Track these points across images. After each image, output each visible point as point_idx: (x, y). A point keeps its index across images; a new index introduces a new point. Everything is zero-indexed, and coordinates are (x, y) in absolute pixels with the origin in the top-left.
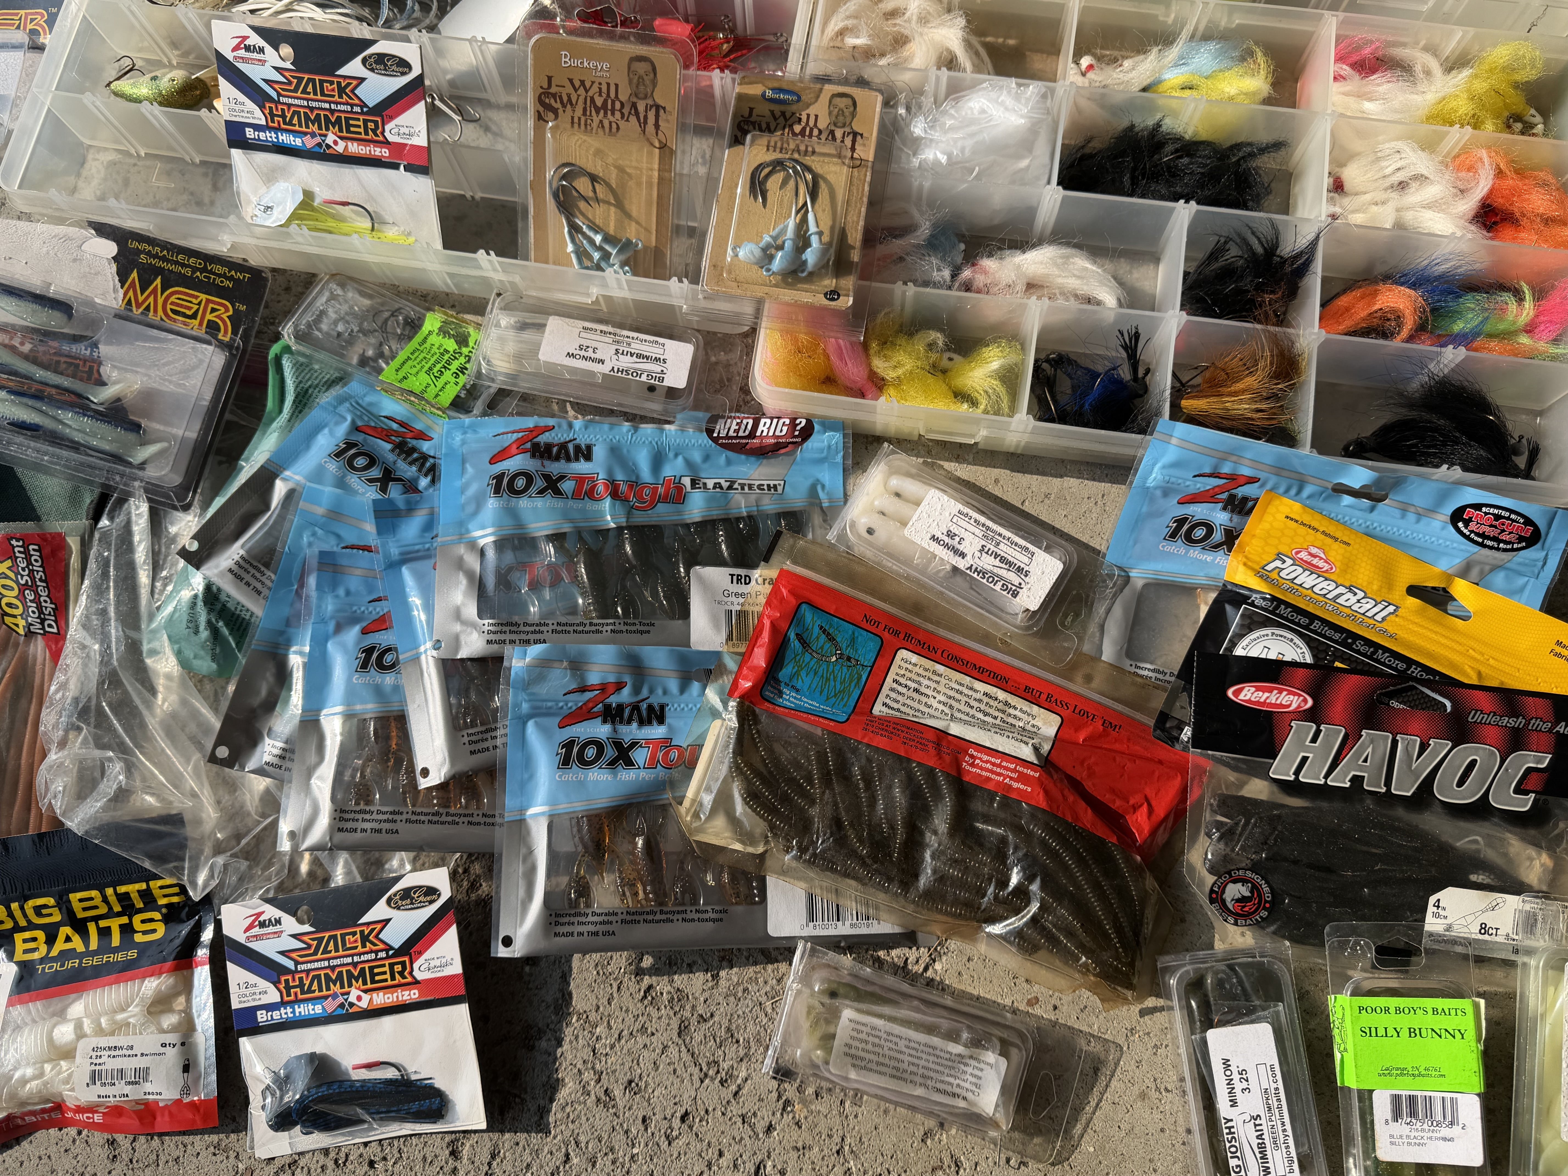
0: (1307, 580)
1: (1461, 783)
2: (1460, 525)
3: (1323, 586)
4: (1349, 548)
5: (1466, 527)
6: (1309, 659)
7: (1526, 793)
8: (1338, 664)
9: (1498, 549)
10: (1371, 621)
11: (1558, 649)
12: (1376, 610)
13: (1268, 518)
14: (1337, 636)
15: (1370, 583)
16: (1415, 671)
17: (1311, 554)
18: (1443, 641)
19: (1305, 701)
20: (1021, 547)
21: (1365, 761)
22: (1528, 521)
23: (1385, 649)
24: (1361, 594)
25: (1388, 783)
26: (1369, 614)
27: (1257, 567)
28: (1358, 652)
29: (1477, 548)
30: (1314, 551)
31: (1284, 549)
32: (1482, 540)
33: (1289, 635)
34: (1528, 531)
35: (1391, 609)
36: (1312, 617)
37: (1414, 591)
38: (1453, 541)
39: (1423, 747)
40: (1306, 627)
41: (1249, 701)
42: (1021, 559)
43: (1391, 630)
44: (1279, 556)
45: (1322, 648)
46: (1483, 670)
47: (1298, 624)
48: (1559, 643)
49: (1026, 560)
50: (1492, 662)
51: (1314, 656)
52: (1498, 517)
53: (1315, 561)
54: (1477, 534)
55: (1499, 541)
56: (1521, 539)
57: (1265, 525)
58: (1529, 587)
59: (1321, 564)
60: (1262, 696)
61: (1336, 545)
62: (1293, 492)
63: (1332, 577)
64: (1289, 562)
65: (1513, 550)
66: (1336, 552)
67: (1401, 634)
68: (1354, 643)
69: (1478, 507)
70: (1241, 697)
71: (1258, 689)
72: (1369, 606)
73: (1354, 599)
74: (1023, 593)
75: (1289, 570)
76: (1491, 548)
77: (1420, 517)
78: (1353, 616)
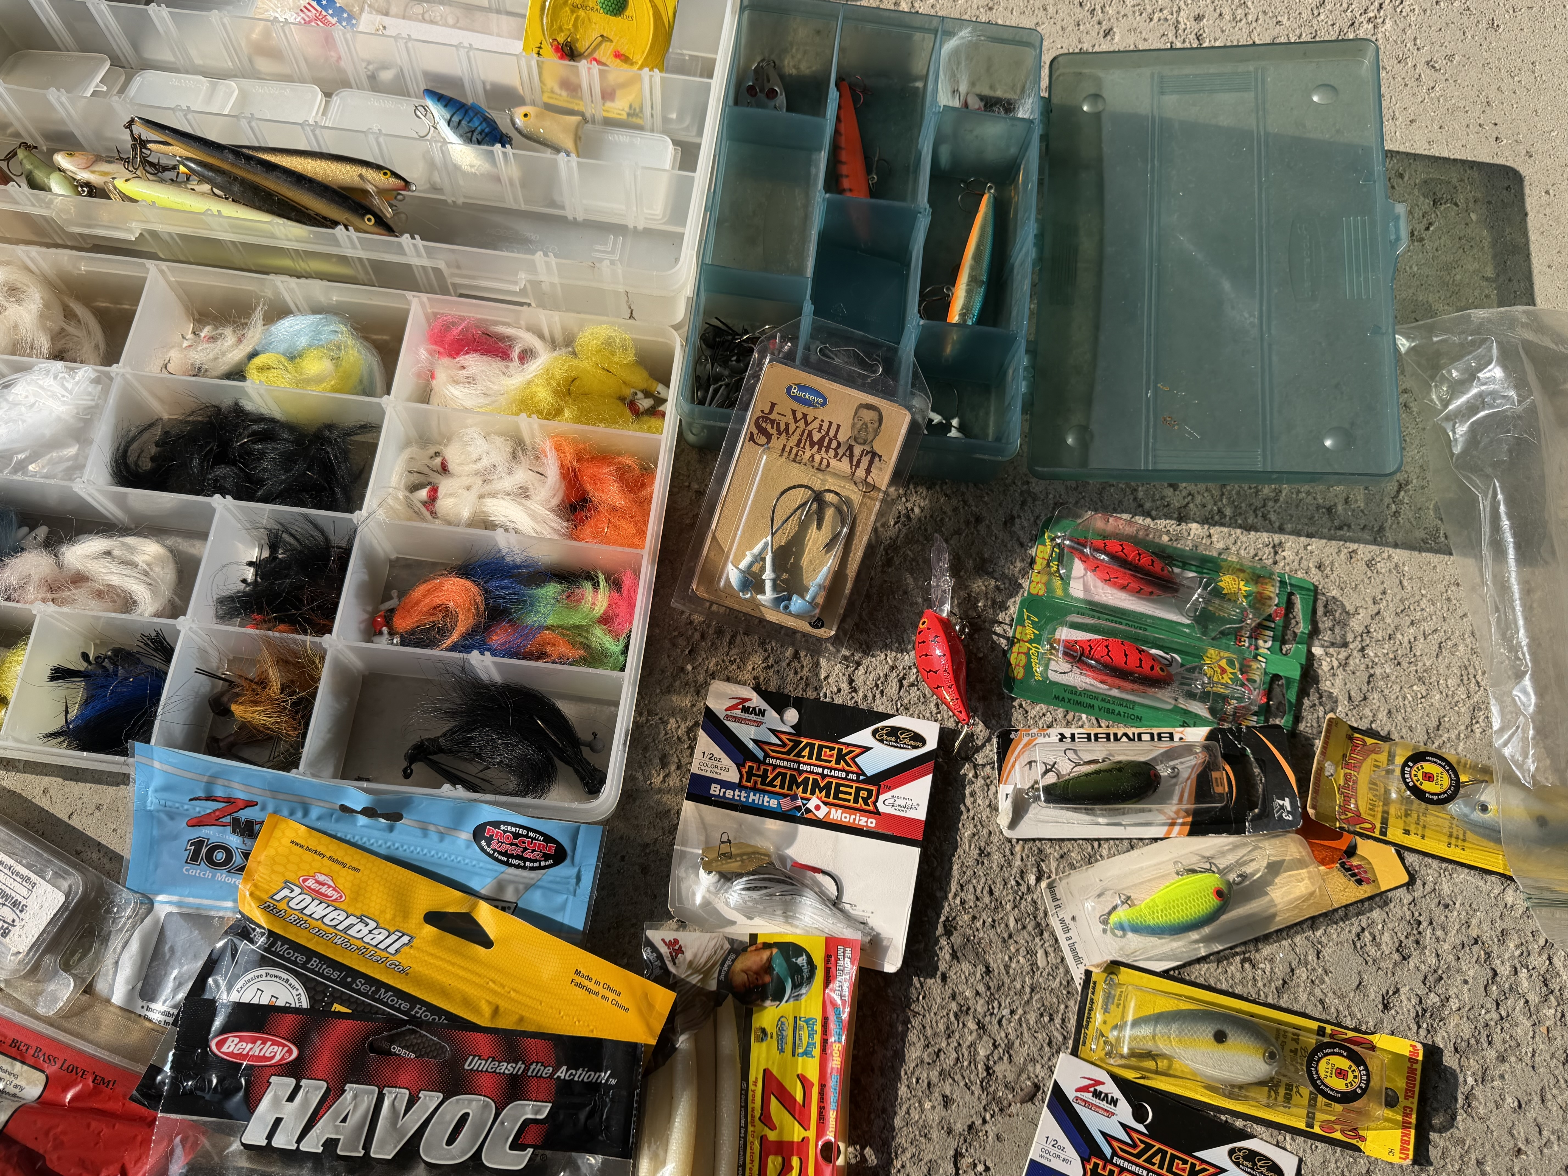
0: (317, 910)
1: (450, 1142)
2: (483, 843)
3: (335, 916)
4: (359, 875)
5: (489, 845)
6: (305, 1004)
7: (523, 1148)
8: (336, 1007)
9: (524, 868)
10: (384, 954)
11: (578, 979)
12: (389, 941)
13: (274, 843)
14: (335, 975)
15: (383, 912)
16: (419, 1012)
17: (317, 882)
18: (462, 973)
19: (290, 1051)
20: (22, 877)
21: (344, 1120)
22: (548, 839)
23: (389, 988)
24: (372, 925)
25: (367, 1146)
26: (382, 946)
27: (265, 897)
28: (358, 992)
29: (503, 868)
30: (321, 878)
31: (291, 877)
32: (506, 858)
33: (284, 975)
34: (552, 848)
35: (405, 939)
36: (310, 953)
37: (434, 918)
38: (479, 861)
39: (412, 1101)
40: (304, 967)
41: (231, 1054)
43: (405, 963)
44: (287, 884)
45: (320, 988)
46: (503, 1004)
47: (295, 963)
48: (577, 972)
50: (513, 994)
51: (311, 998)
52: (516, 835)
53: (323, 889)
54: (500, 853)
55: (525, 860)
56: (546, 857)
57: (270, 851)
58: (569, 905)
59: (330, 892)
60: (246, 1047)
61: (344, 872)
62: (299, 814)
63: (342, 906)
64: (297, 890)
65: (540, 868)
66: (345, 879)
67: (417, 968)
68: (354, 981)
69: (496, 824)
70: (224, 1049)
71: (242, 1040)
72: (381, 937)
73: (365, 931)
75: (299, 900)
76: (517, 867)
77: (442, 836)
78: (363, 951)
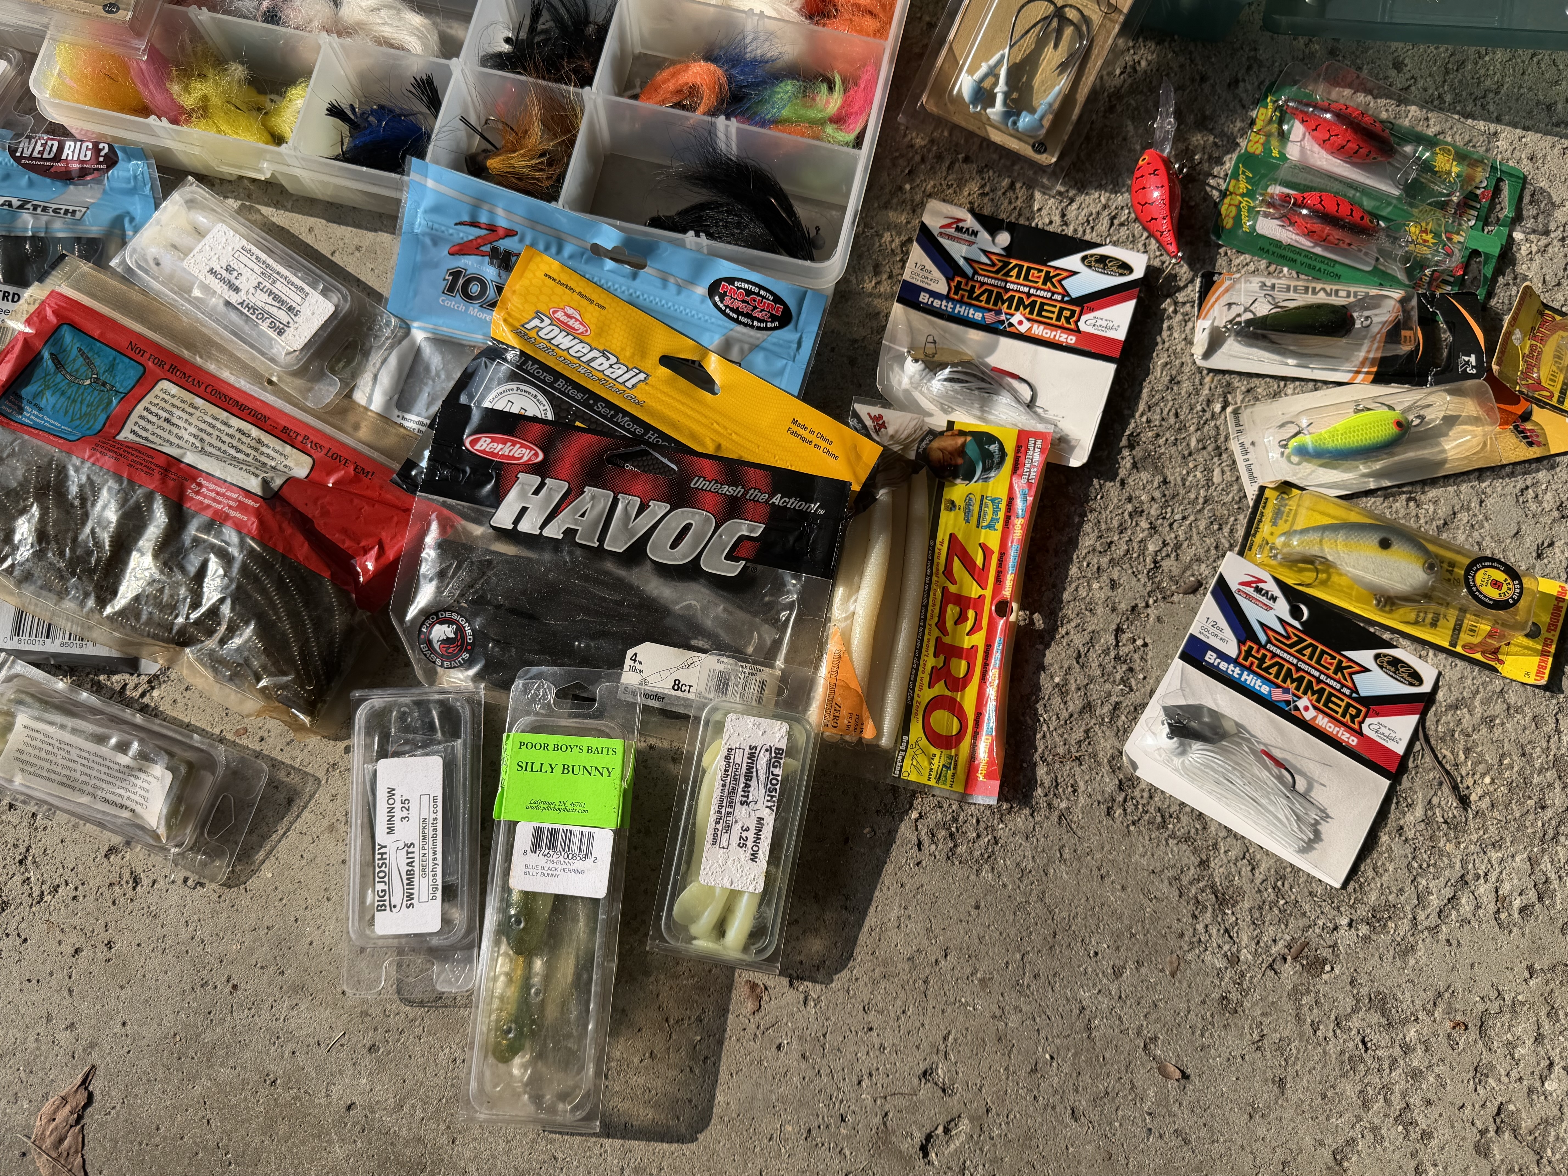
0: (564, 341)
1: (674, 546)
2: (717, 299)
3: (579, 348)
4: (604, 312)
5: (722, 301)
6: (550, 416)
7: (737, 559)
8: (578, 424)
9: (752, 327)
10: (622, 387)
11: (795, 428)
12: (627, 376)
13: (529, 274)
14: (579, 396)
15: (623, 349)
16: (652, 437)
17: (566, 315)
18: (690, 412)
19: (536, 455)
20: (297, 287)
21: (583, 515)
22: (777, 299)
23: (626, 413)
24: (613, 360)
25: (601, 539)
26: (620, 380)
27: (517, 325)
28: (599, 413)
29: (732, 325)
30: (570, 311)
31: (543, 308)
32: (736, 316)
33: (533, 391)
34: (779, 310)
35: (642, 376)
36: (558, 375)
37: (667, 361)
38: (711, 316)
39: (642, 508)
40: (551, 385)
41: (484, 451)
42: (293, 298)
43: (640, 397)
44: (538, 315)
45: (564, 407)
46: (724, 443)
47: (543, 382)
48: (795, 422)
49: (299, 299)
50: (734, 436)
51: (556, 414)
52: (749, 292)
53: (571, 322)
54: (732, 310)
55: (753, 319)
56: (773, 318)
57: (525, 282)
58: (788, 371)
59: (577, 325)
60: (497, 447)
61: (591, 308)
62: (553, 250)
63: (587, 340)
64: (547, 321)
65: (766, 329)
66: (592, 314)
67: (650, 402)
68: (596, 403)
69: (731, 280)
70: (477, 447)
71: (493, 440)
72: (620, 372)
73: (606, 364)
74: (289, 332)
75: (548, 331)
76: (746, 325)
77: (680, 289)
78: (604, 381)
